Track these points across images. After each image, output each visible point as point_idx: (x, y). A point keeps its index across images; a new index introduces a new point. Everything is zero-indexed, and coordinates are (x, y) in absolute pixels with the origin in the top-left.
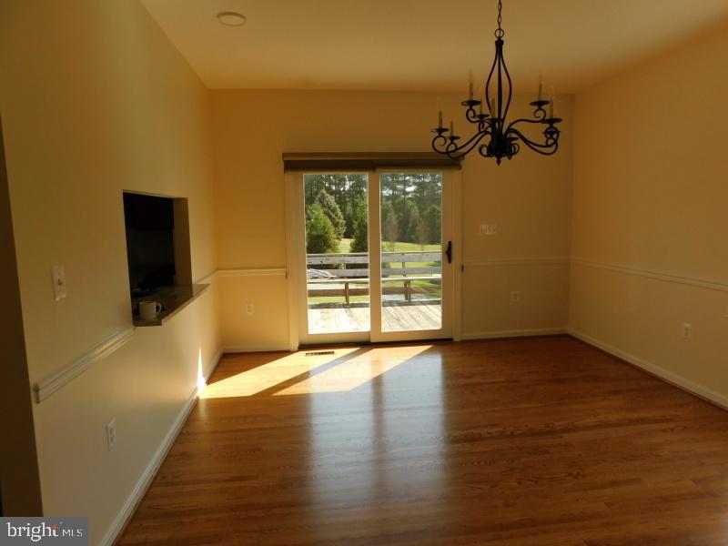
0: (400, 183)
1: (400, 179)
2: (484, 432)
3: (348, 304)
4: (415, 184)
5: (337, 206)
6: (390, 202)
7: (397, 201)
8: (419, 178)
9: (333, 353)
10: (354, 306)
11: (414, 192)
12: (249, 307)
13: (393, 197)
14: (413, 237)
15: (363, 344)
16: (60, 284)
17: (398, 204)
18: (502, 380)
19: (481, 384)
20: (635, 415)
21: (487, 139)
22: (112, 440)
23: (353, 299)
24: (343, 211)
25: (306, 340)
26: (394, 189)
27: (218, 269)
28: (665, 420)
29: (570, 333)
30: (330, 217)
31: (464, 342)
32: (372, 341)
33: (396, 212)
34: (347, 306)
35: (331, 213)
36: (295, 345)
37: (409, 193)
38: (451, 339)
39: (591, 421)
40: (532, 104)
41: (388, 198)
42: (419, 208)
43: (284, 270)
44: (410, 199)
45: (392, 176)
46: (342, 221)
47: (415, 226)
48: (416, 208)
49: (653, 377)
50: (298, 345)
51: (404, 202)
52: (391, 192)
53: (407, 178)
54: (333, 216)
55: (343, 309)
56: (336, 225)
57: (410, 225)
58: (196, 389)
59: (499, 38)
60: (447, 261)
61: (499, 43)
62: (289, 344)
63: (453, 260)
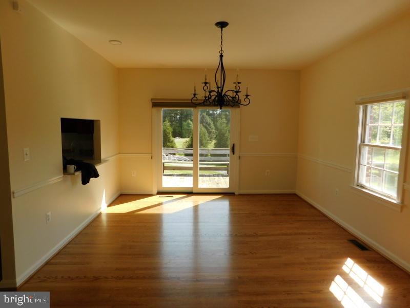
5: (212, 123)
9: (172, 196)
12: (134, 172)
15: (189, 193)
16: (26, 155)
22: (48, 220)
24: (215, 125)
25: (161, 190)
27: (119, 153)
29: (297, 194)
30: (206, 128)
31: (239, 195)
32: (194, 192)
35: (207, 126)
36: (155, 192)
38: (234, 193)
43: (151, 155)
46: (213, 130)
54: (209, 127)
56: (210, 133)
58: (101, 208)
59: (221, 54)
60: (232, 153)
61: (221, 56)
62: (152, 191)
63: (235, 153)
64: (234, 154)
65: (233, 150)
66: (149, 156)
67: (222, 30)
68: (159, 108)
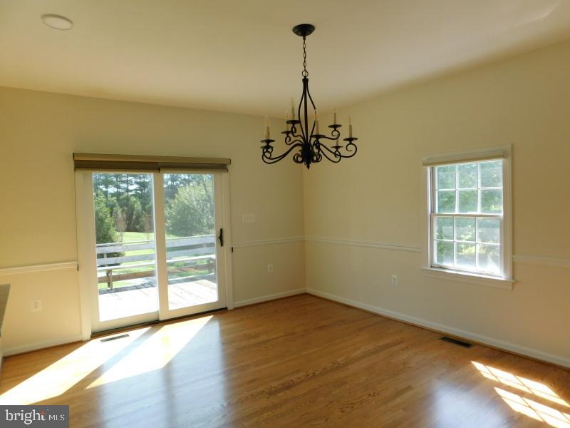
0: (124, 182)
1: (123, 179)
2: (294, 378)
3: (112, 289)
4: (137, 183)
6: (114, 198)
7: (121, 197)
8: (140, 178)
9: (128, 335)
10: (117, 290)
11: (136, 190)
12: (36, 303)
13: (118, 195)
14: (138, 227)
15: (153, 323)
17: (123, 201)
18: (282, 334)
19: (268, 341)
20: (381, 343)
21: (297, 150)
23: (116, 285)
25: (98, 328)
26: (118, 187)
28: (398, 343)
29: (308, 292)
31: (235, 309)
32: (161, 319)
33: (121, 207)
34: (111, 291)
36: (87, 334)
37: (132, 191)
38: (226, 308)
39: (358, 353)
40: (330, 127)
41: (113, 195)
42: (141, 203)
43: (75, 263)
44: (132, 195)
45: (117, 176)
47: (138, 217)
48: (139, 203)
49: (375, 315)
50: (91, 333)
51: (128, 199)
52: (116, 190)
53: (130, 178)
55: (109, 294)
57: (134, 217)
59: (305, 77)
60: (219, 245)
61: (305, 81)
62: (81, 333)
63: (224, 244)
64: (222, 245)
65: (221, 238)
66: (73, 265)
67: (304, 39)
68: (88, 172)
